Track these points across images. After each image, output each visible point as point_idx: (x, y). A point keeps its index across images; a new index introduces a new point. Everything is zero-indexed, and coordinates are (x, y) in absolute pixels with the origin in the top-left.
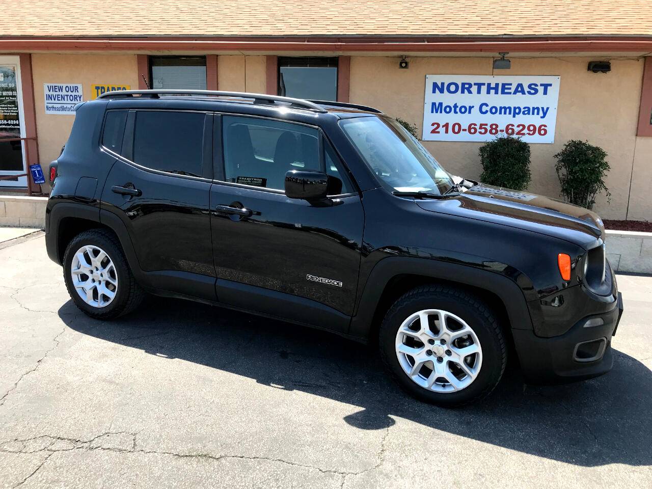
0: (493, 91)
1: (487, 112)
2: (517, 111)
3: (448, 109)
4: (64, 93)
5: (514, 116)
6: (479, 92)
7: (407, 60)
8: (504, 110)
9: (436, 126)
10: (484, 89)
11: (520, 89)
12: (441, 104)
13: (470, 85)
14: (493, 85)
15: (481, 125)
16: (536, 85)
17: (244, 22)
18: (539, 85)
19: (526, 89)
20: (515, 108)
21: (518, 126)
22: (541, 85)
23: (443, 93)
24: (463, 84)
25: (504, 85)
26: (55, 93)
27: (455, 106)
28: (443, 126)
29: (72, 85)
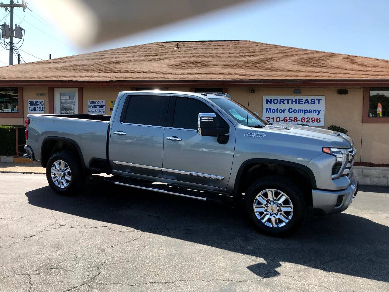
0: (294, 103)
1: (292, 112)
2: (306, 111)
3: (274, 111)
4: (97, 104)
5: (305, 114)
6: (288, 103)
7: (254, 89)
8: (300, 111)
9: (268, 118)
10: (290, 102)
11: (307, 102)
12: (270, 109)
13: (284, 100)
14: (294, 100)
15: (290, 118)
16: (314, 100)
17: (180, 73)
18: (316, 100)
19: (310, 102)
20: (305, 110)
21: (307, 118)
22: (317, 100)
23: (271, 103)
24: (280, 100)
25: (299, 100)
26: (92, 105)
27: (277, 110)
28: (272, 119)
29: (100, 101)
